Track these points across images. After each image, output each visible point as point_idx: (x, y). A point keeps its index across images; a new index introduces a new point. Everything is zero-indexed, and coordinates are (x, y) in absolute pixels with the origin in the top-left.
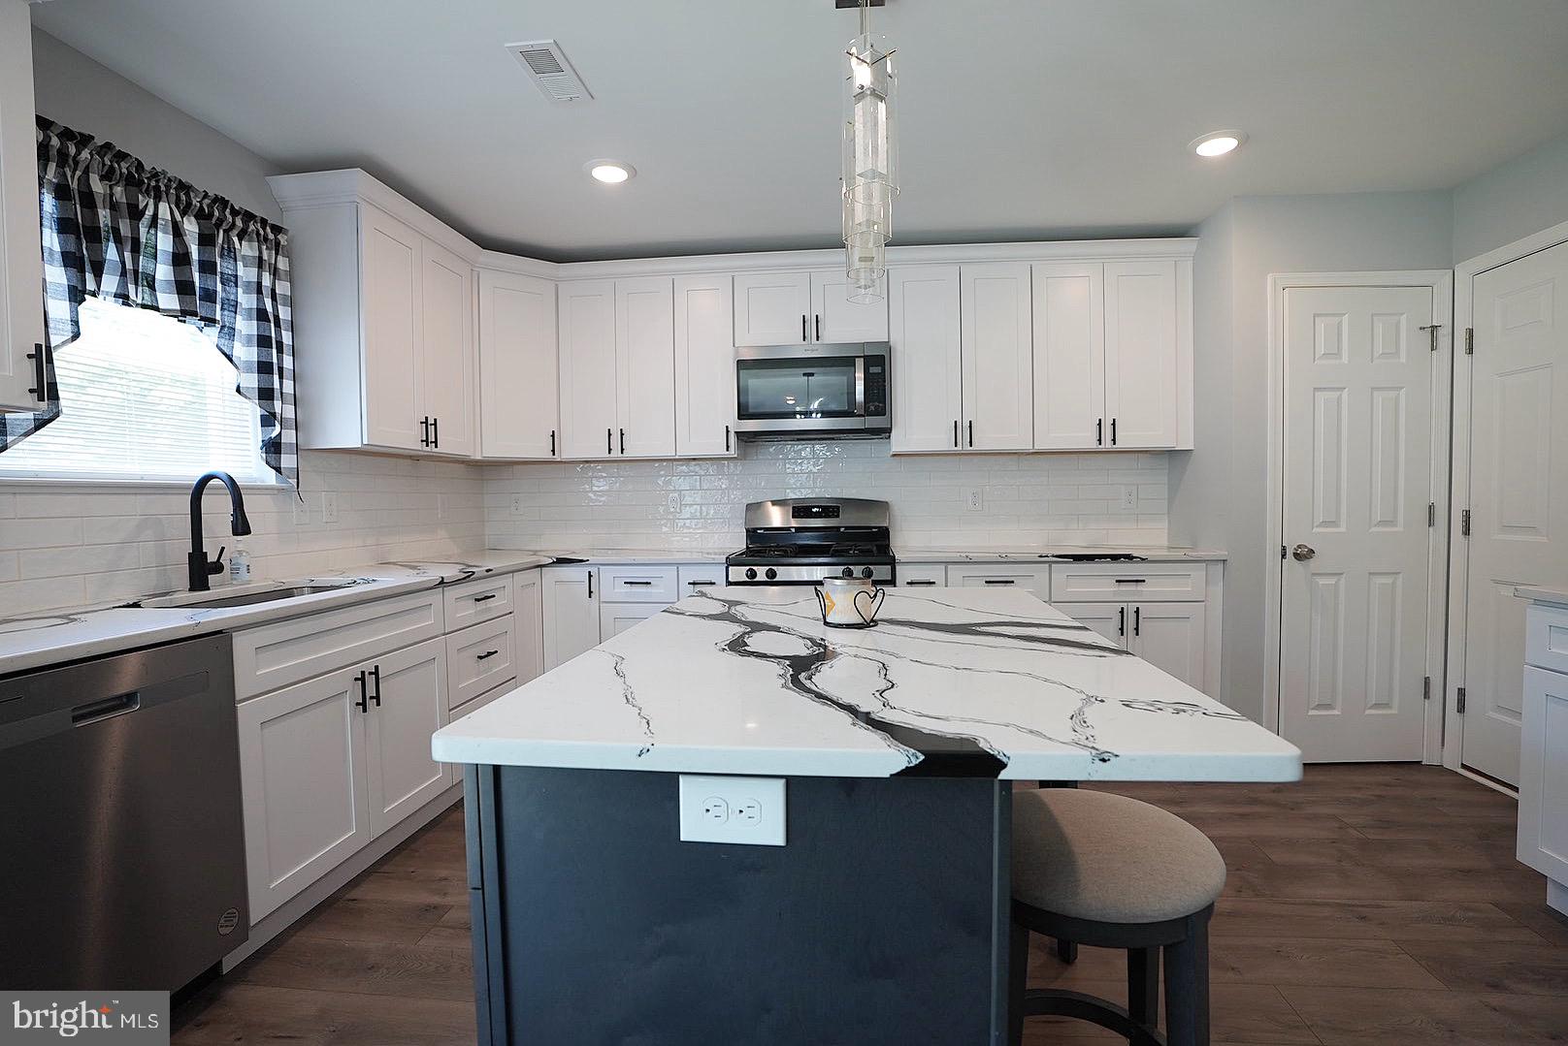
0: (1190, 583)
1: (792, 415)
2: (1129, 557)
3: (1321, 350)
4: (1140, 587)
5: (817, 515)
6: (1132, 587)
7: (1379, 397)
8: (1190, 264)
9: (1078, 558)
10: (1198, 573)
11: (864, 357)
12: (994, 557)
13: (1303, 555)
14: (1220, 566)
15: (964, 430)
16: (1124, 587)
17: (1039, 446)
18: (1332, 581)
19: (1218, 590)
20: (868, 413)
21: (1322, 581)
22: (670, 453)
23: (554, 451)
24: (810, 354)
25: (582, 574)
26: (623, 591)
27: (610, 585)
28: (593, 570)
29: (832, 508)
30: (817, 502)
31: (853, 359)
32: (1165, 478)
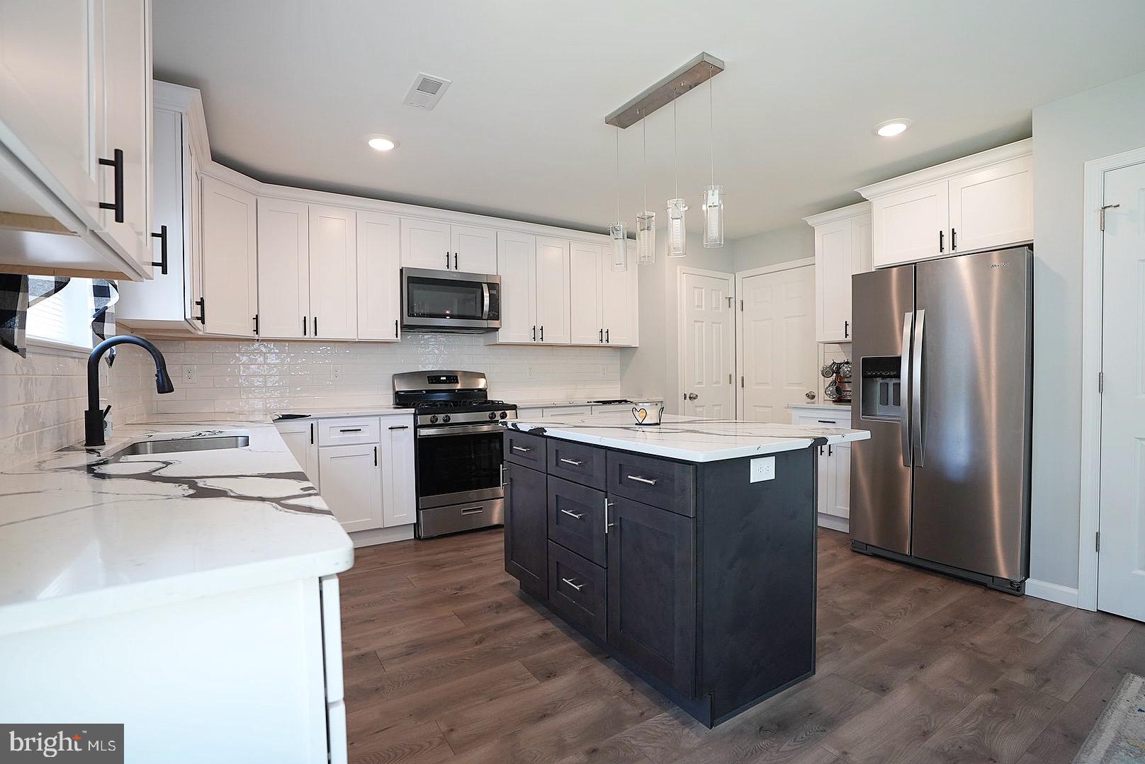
1: (444, 316)
2: (626, 401)
3: (696, 304)
5: (444, 382)
7: (714, 325)
9: (604, 403)
11: (488, 284)
13: (693, 398)
15: (538, 331)
17: (574, 343)
20: (489, 318)
21: (699, 409)
23: (257, 331)
24: (455, 278)
25: (303, 426)
26: (337, 437)
27: (328, 433)
28: (314, 422)
29: (453, 377)
30: (444, 373)
31: (481, 284)
32: (619, 361)
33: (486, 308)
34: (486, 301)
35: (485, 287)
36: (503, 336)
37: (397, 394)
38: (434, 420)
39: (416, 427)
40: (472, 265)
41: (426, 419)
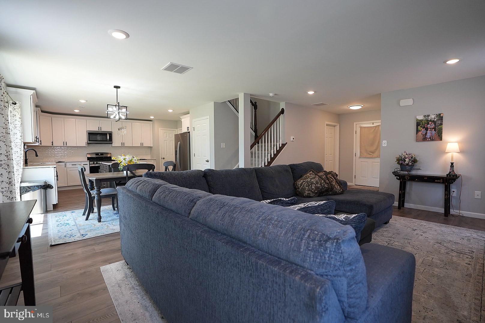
2: (145, 159)
5: (100, 155)
7: (171, 142)
8: (152, 124)
10: (153, 161)
14: (155, 160)
15: (123, 144)
17: (133, 146)
19: (155, 163)
20: (109, 141)
22: (76, 146)
23: (53, 145)
24: (100, 132)
25: (63, 164)
26: (71, 166)
27: (69, 165)
28: (66, 163)
29: (102, 154)
30: (100, 153)
31: (107, 134)
32: (150, 150)
33: (108, 139)
34: (108, 137)
35: (108, 134)
36: (113, 145)
37: (88, 157)
38: (94, 163)
39: (90, 164)
40: (105, 129)
41: (92, 163)
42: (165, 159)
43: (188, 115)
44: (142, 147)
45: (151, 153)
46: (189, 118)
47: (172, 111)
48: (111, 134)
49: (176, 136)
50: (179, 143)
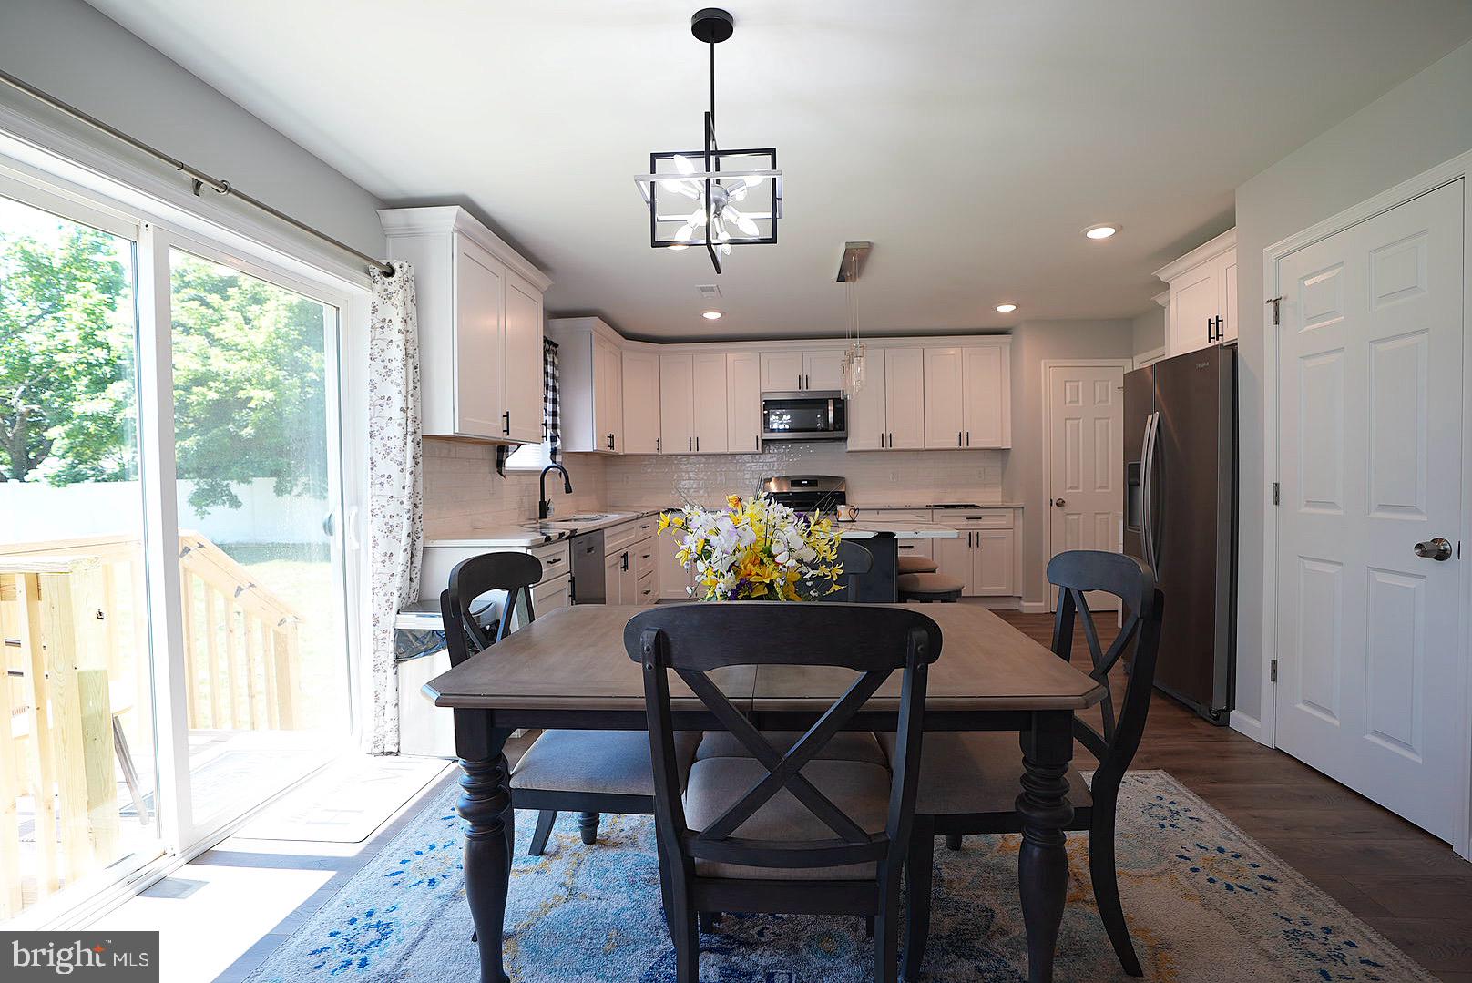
0: (1005, 520)
2: (973, 506)
3: (1068, 399)
4: (980, 522)
5: (805, 486)
6: (975, 522)
7: (1098, 422)
8: (1008, 348)
9: (947, 507)
10: (1009, 514)
11: (833, 399)
12: (904, 507)
13: (1061, 504)
14: (1021, 510)
15: (887, 439)
16: (971, 522)
17: (928, 447)
18: (1075, 517)
19: (1020, 523)
20: (835, 429)
21: (1071, 517)
22: (725, 451)
24: (803, 396)
29: (813, 481)
30: (805, 477)
31: (827, 400)
32: (1000, 464)
33: (831, 421)
34: (831, 415)
35: (831, 402)
36: (852, 444)
40: (822, 383)
42: (1066, 509)
43: (1229, 238)
44: (964, 451)
45: (1003, 473)
46: (1231, 257)
47: (1110, 231)
48: (841, 405)
49: (1133, 381)
50: (1152, 420)
